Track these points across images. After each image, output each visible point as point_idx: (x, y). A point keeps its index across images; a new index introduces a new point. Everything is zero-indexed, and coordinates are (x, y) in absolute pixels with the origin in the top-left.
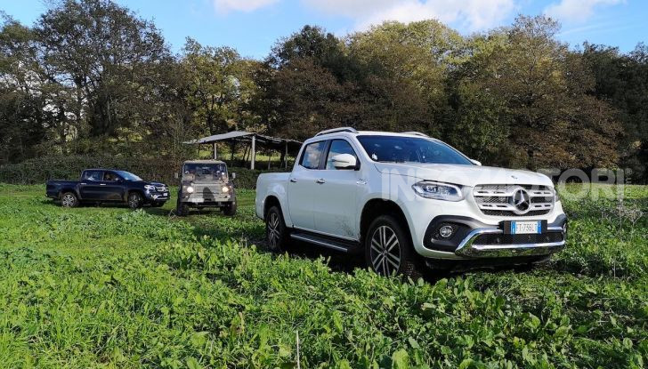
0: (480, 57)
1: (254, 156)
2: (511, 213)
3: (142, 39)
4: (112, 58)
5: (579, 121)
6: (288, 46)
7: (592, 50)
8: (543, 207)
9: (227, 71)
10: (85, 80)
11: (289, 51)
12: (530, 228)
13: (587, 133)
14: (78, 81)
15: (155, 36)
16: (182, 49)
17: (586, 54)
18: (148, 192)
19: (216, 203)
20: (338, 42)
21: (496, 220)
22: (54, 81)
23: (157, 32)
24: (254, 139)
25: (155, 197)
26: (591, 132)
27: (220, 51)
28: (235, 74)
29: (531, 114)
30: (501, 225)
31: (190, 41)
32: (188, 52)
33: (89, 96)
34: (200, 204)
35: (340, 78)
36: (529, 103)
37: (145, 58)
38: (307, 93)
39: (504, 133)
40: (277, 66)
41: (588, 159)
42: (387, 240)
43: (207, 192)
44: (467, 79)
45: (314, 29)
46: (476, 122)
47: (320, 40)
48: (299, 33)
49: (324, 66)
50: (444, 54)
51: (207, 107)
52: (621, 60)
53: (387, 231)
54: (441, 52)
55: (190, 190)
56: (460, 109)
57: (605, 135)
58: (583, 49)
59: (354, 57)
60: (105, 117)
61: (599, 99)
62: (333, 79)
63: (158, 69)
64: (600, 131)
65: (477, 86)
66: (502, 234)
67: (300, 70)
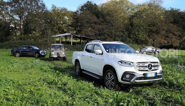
0: (139, 11)
1: (72, 40)
2: (147, 71)
3: (39, 5)
4: (30, 11)
5: (168, 31)
6: (82, 7)
7: (173, 10)
8: (156, 68)
9: (64, 15)
10: (22, 17)
11: (83, 9)
12: (152, 75)
13: (170, 35)
14: (20, 17)
15: (43, 4)
16: (51, 8)
17: (171, 11)
18: (41, 53)
19: (61, 57)
20: (97, 6)
21: (142, 73)
22: (13, 17)
23: (43, 3)
24: (72, 36)
25: (43, 54)
26: (172, 34)
27: (62, 8)
28: (67, 15)
29: (154, 29)
30: (144, 74)
31: (53, 5)
32: (53, 9)
33: (24, 22)
34: (56, 57)
35: (98, 17)
36: (154, 26)
37: (40, 11)
38: (88, 22)
39: (146, 34)
40: (79, 13)
41: (170, 42)
42: (110, 77)
43: (58, 54)
44: (136, 18)
45: (90, 2)
46: (138, 31)
47: (92, 5)
48: (86, 3)
49: (93, 13)
50: (129, 10)
51: (58, 25)
52: (181, 13)
53: (111, 74)
54: (128, 9)
55: (53, 53)
56: (133, 27)
57: (175, 35)
58: (170, 9)
59: (102, 11)
60: (28, 28)
61: (174, 24)
62: (96, 18)
63: (44, 14)
64: (174, 34)
65: (138, 20)
66: (144, 77)
67: (86, 15)
